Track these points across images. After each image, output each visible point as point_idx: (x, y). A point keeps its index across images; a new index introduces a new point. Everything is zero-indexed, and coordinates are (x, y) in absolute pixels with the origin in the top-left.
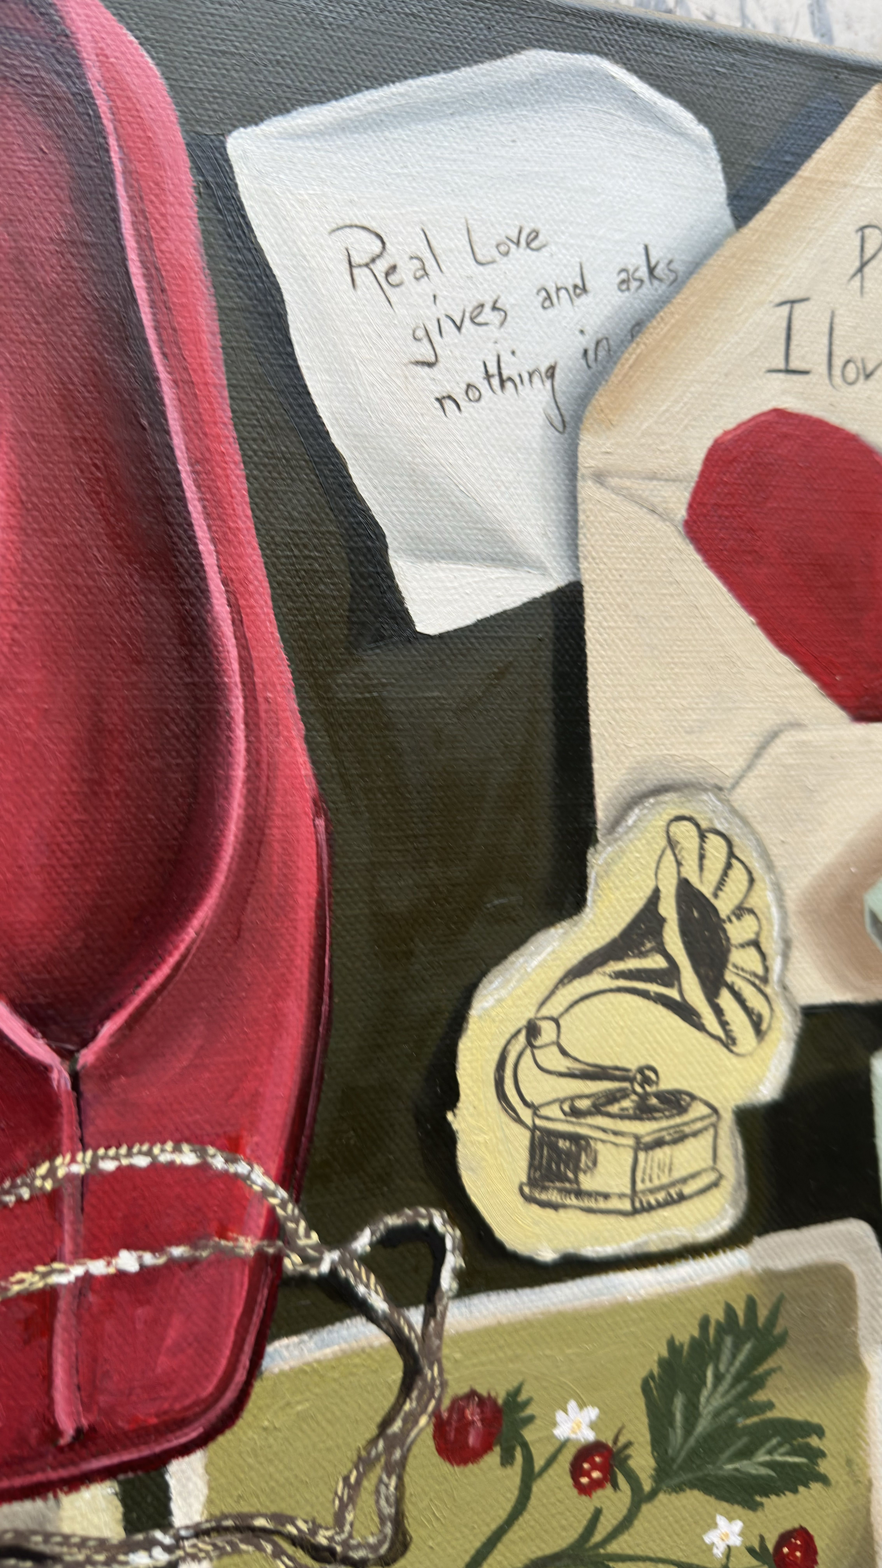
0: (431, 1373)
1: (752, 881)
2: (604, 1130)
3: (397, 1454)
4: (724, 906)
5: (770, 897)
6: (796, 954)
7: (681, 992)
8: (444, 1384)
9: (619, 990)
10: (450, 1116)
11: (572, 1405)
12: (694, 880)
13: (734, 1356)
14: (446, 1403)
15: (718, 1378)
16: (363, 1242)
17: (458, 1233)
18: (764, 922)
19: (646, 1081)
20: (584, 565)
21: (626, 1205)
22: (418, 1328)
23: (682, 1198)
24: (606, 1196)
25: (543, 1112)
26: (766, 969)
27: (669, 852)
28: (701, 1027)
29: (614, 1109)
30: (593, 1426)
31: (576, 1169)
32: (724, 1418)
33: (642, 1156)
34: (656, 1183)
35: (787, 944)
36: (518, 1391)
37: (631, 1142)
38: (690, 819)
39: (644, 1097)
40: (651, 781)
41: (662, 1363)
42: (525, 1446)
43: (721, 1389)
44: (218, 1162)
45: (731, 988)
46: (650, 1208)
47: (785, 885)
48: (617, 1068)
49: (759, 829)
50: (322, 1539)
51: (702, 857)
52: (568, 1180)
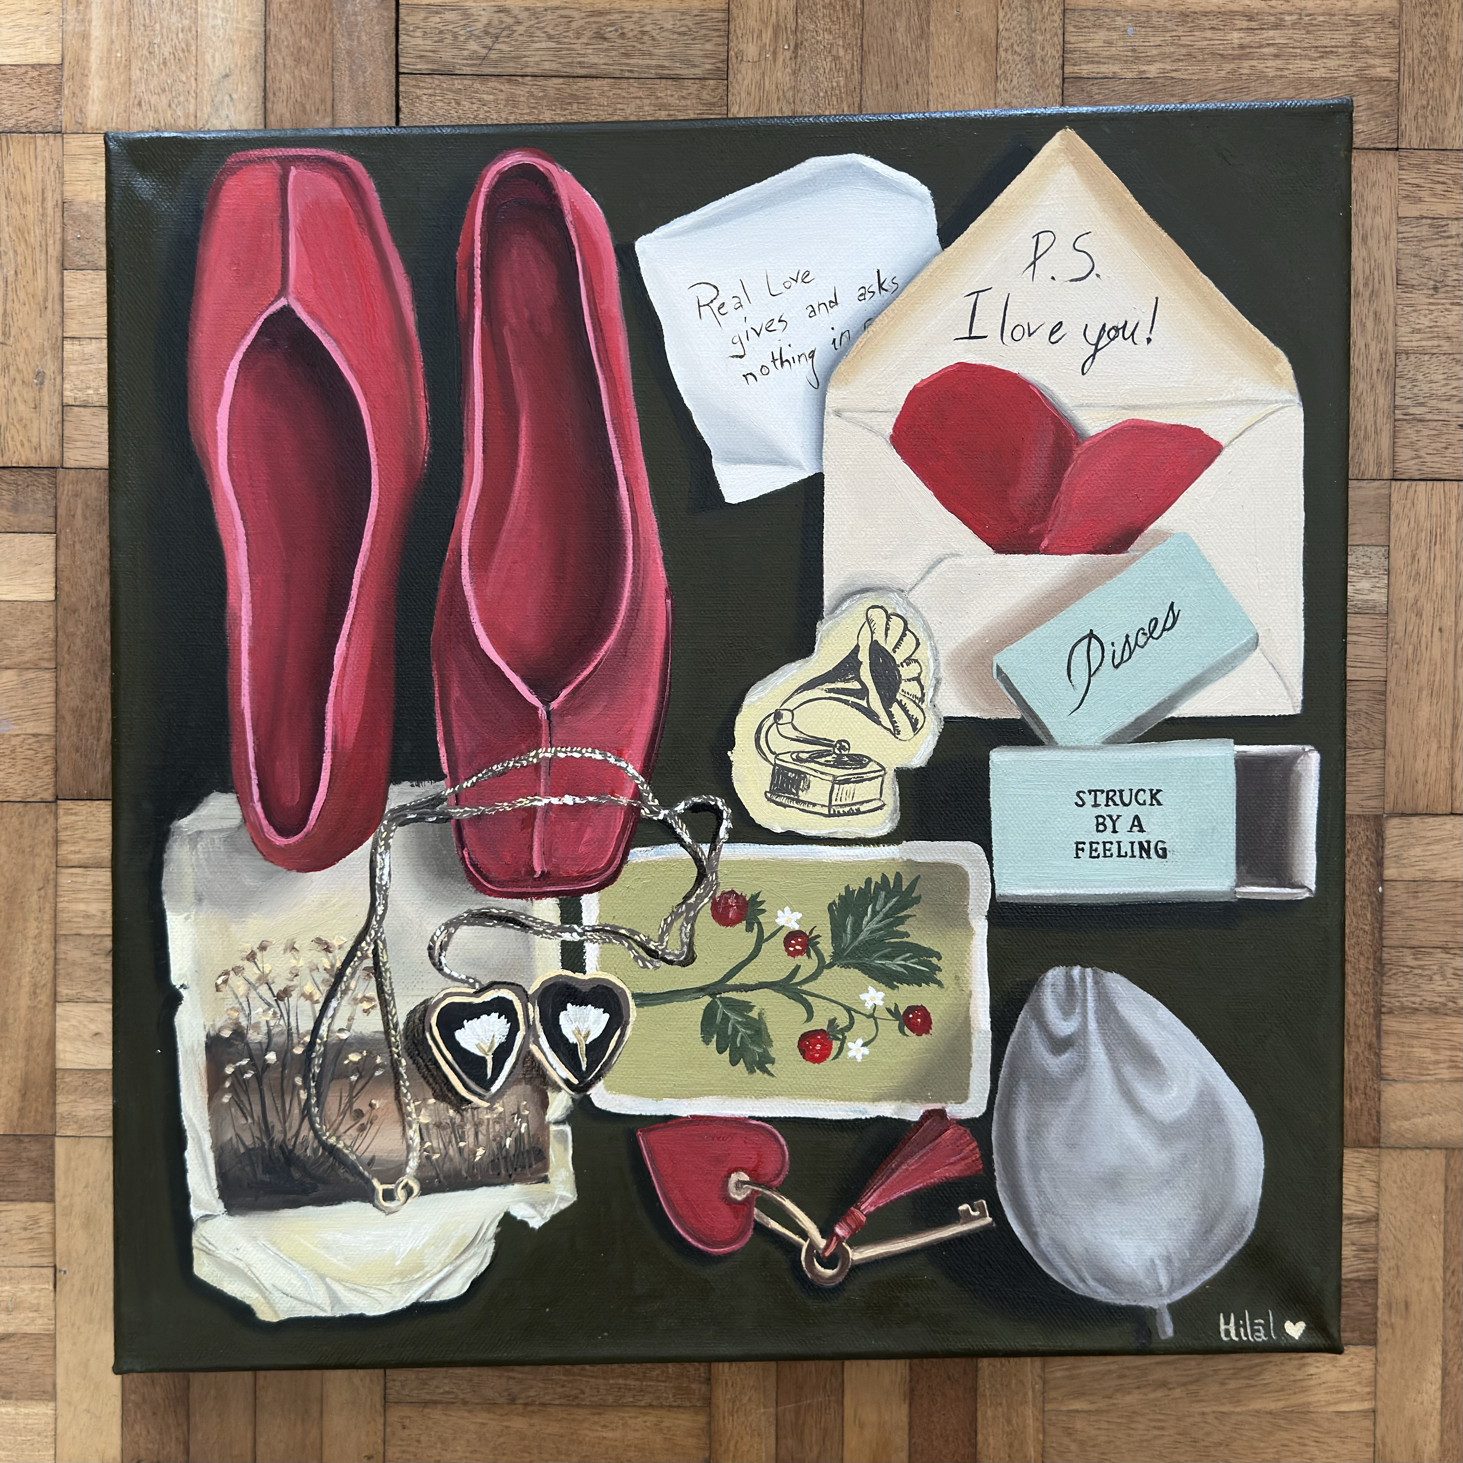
0: (711, 877)
1: (918, 644)
2: (815, 771)
3: (692, 913)
4: (899, 657)
5: (929, 653)
6: (942, 687)
7: (868, 702)
8: (718, 884)
9: (830, 698)
10: (729, 753)
11: (787, 909)
12: (882, 642)
13: (886, 904)
14: (718, 894)
15: (875, 913)
16: (681, 807)
17: (730, 811)
18: (924, 668)
19: (842, 748)
20: (825, 462)
21: (825, 811)
22: (707, 854)
23: (859, 812)
24: (814, 805)
25: (780, 757)
26: (923, 695)
27: (866, 624)
28: (879, 723)
29: (822, 760)
30: (798, 922)
31: (798, 789)
32: (877, 935)
33: (836, 786)
34: (844, 802)
35: (938, 681)
36: (758, 895)
37: (831, 778)
38: (882, 607)
39: (840, 756)
40: (859, 585)
41: (840, 897)
42: (759, 924)
43: (876, 919)
44: (612, 760)
45: (900, 703)
46: (839, 815)
47: (939, 648)
48: (825, 739)
49: (925, 614)
50: (652, 946)
51: (887, 629)
52: (793, 794)
